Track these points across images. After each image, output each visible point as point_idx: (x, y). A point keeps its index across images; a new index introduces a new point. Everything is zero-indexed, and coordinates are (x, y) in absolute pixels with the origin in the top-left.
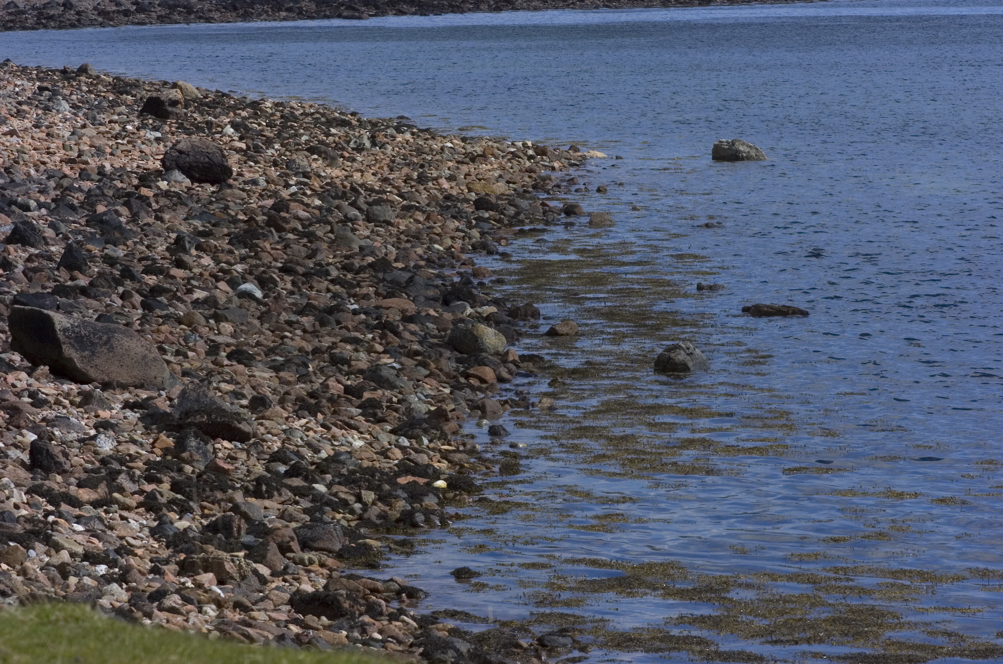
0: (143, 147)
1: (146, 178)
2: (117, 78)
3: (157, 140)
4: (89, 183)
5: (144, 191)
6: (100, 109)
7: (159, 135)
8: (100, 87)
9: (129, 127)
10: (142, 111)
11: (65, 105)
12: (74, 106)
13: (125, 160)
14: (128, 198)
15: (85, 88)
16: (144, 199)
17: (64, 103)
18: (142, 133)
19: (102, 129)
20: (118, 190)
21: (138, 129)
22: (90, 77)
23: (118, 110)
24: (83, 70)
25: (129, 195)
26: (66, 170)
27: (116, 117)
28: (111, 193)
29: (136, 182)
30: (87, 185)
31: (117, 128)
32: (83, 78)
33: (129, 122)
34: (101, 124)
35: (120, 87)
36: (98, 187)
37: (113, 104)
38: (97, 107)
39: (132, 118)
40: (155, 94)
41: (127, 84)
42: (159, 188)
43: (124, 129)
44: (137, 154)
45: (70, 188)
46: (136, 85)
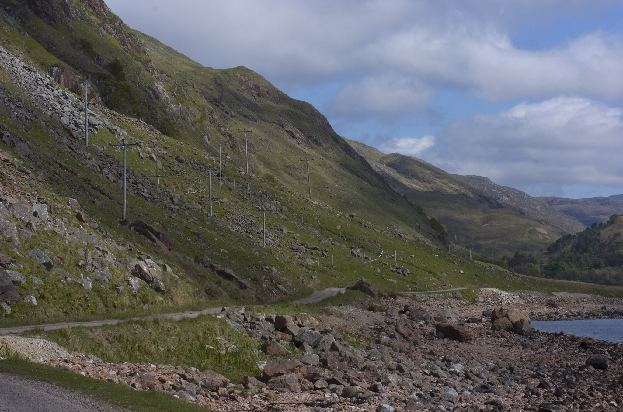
0: (580, 358)
1: (581, 368)
2: (572, 336)
3: (585, 356)
4: (563, 369)
5: (580, 372)
6: (567, 346)
7: (585, 354)
8: (567, 339)
9: (576, 352)
10: (580, 347)
11: (556, 345)
12: (559, 345)
13: (574, 362)
14: (575, 374)
15: (562, 339)
16: (580, 374)
17: (556, 344)
18: (580, 353)
19: (567, 352)
20: (572, 371)
21: (578, 352)
22: (564, 336)
23: (572, 346)
24: (562, 333)
25: (576, 373)
26: (556, 365)
27: (572, 348)
28: (570, 372)
29: (578, 369)
30: (563, 370)
31: (572, 352)
32: (561, 336)
33: (576, 350)
34: (567, 351)
35: (573, 339)
36: (566, 370)
37: (571, 344)
38: (566, 345)
39: (577, 349)
40: (584, 341)
41: (575, 338)
42: (585, 371)
43: (574, 352)
44: (578, 360)
45: (557, 371)
46: (578, 338)
